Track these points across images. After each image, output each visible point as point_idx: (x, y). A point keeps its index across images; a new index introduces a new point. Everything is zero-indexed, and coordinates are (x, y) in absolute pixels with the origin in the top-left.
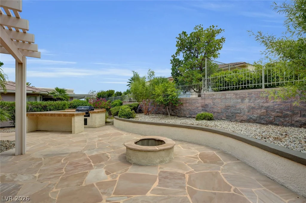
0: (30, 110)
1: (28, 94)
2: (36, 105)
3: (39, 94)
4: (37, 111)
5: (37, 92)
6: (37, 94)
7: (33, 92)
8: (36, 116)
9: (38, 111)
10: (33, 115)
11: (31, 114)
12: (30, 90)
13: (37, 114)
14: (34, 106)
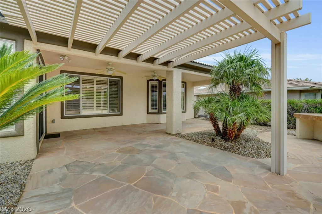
0: (305, 110)
1: (289, 92)
2: (314, 103)
3: (320, 90)
4: (314, 112)
5: (317, 87)
6: (317, 90)
7: (310, 87)
8: (311, 119)
9: (316, 112)
10: (306, 117)
11: (304, 115)
12: (306, 86)
13: (313, 116)
14: (310, 105)
